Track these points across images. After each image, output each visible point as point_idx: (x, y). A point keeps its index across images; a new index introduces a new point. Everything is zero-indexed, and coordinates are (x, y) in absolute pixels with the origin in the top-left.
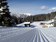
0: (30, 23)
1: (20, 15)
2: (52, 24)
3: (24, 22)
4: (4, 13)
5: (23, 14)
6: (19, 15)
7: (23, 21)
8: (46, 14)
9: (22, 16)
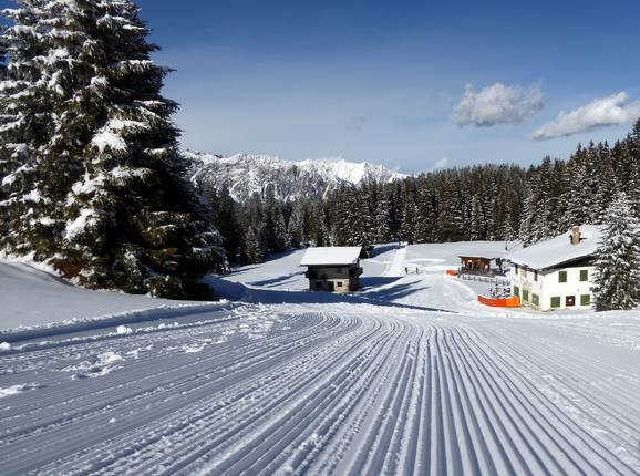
0: (363, 255)
1: (263, 172)
2: (584, 276)
3: (296, 246)
4: (139, 172)
5: (295, 170)
6: (252, 174)
7: (288, 239)
8: (516, 170)
9: (286, 191)
